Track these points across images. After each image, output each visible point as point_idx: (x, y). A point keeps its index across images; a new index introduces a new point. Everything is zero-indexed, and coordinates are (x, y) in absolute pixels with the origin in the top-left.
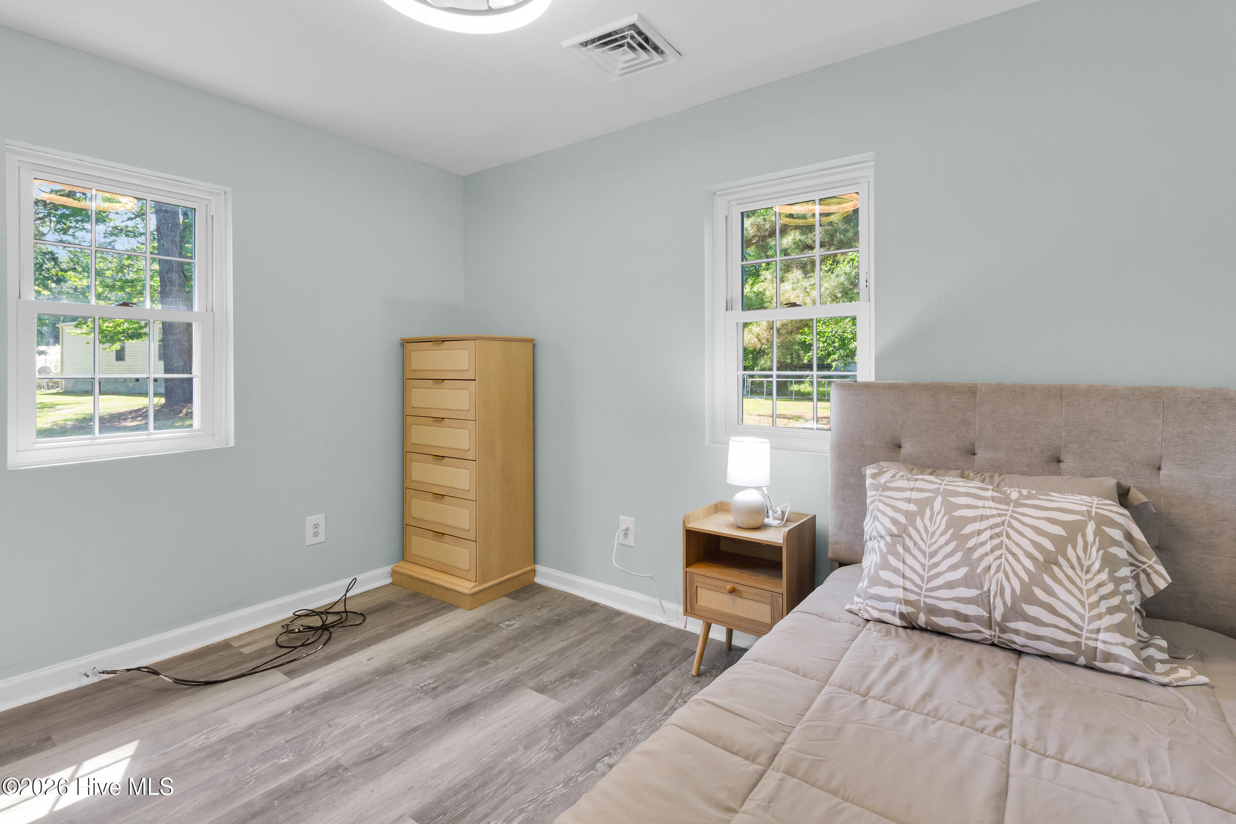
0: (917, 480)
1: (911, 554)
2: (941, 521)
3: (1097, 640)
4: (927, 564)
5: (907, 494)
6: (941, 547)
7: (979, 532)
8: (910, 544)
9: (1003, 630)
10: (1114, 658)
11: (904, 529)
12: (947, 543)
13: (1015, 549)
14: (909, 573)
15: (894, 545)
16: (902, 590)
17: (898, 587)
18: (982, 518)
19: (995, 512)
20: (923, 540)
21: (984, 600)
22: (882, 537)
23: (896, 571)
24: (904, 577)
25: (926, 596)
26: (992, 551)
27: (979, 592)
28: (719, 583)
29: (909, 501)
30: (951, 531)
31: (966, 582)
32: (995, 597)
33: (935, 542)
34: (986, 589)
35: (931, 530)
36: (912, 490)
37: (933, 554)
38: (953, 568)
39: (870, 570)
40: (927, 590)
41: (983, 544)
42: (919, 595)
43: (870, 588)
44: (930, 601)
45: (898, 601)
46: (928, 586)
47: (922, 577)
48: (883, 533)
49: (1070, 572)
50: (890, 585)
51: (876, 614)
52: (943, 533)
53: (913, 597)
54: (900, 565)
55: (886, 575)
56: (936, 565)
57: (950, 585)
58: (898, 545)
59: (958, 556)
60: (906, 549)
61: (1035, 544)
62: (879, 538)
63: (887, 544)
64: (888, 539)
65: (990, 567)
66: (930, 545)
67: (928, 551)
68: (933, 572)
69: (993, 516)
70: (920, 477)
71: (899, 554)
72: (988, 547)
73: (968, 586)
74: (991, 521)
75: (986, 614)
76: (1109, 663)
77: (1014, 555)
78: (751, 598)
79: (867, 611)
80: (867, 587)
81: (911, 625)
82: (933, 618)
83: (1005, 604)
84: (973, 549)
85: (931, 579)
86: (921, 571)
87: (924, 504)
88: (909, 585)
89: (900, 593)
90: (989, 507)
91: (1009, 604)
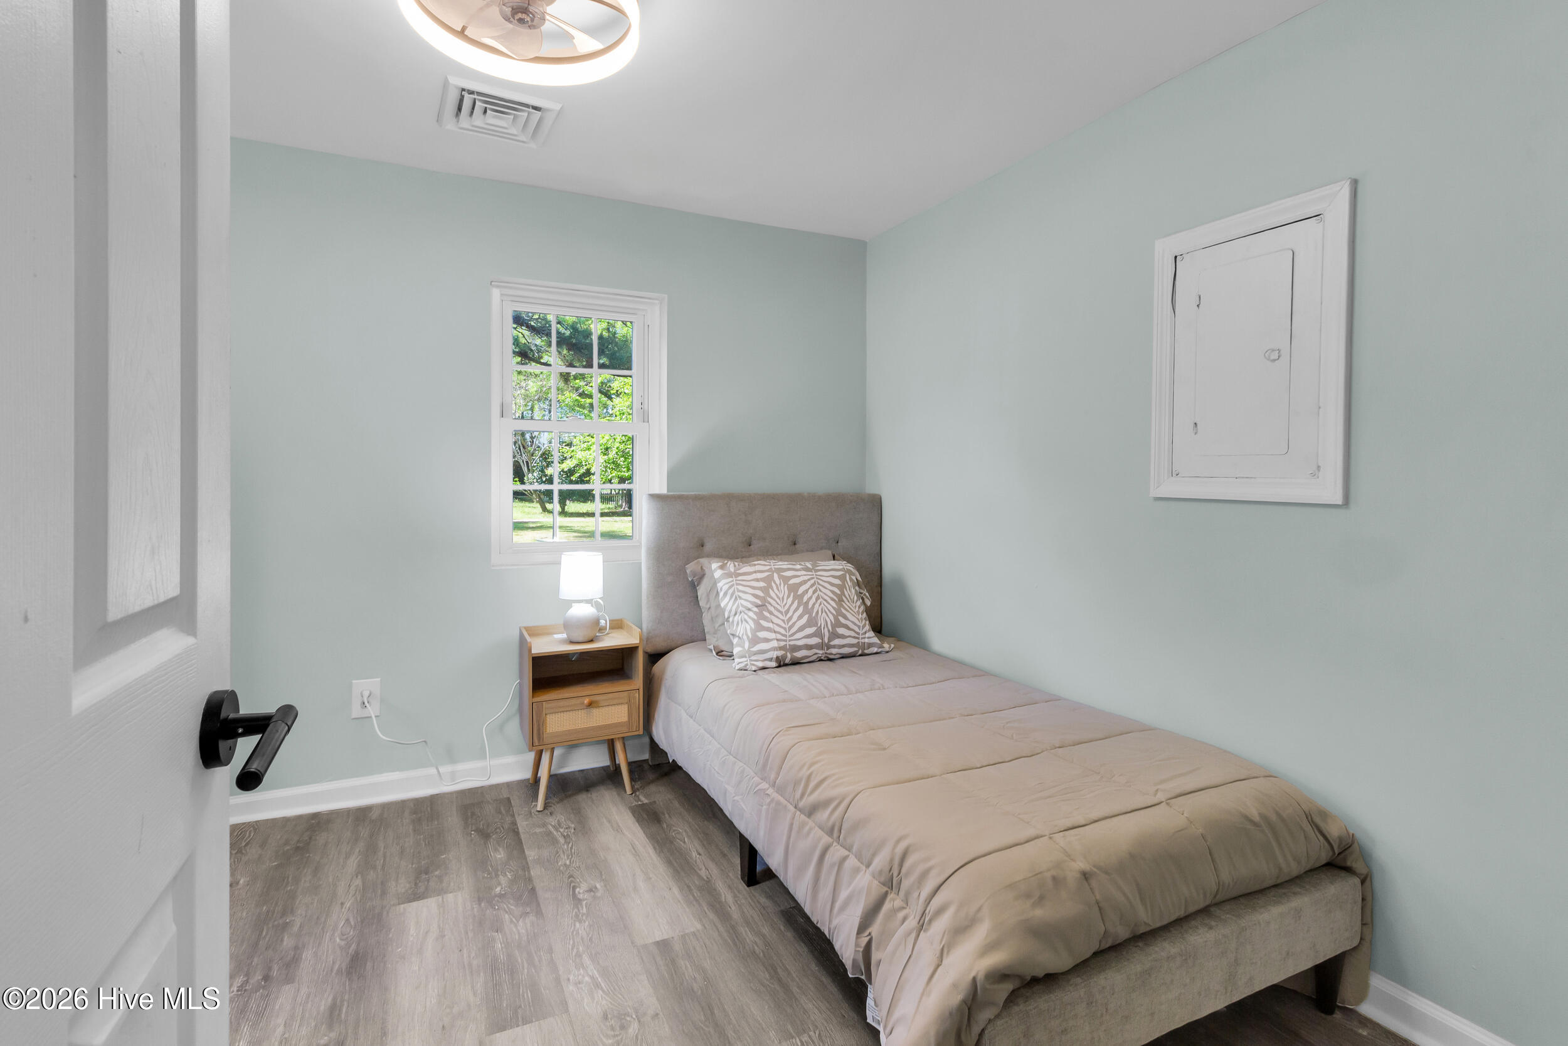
0: (755, 565)
1: (774, 615)
2: (784, 589)
3: (865, 638)
4: (786, 619)
5: (754, 576)
6: (790, 606)
7: (807, 591)
8: (772, 609)
9: (829, 647)
10: (870, 645)
11: (763, 599)
12: (793, 603)
13: (826, 597)
14: (777, 629)
15: (761, 612)
16: (776, 641)
17: (772, 640)
18: (805, 582)
19: (809, 577)
20: (778, 604)
21: (818, 634)
22: (749, 610)
23: (769, 630)
24: (775, 632)
25: (790, 641)
26: (816, 601)
27: (816, 628)
28: (573, 701)
29: (757, 580)
30: (792, 594)
31: (809, 624)
32: (824, 628)
33: (786, 604)
34: (819, 625)
35: (781, 596)
36: (755, 572)
37: (787, 612)
38: (800, 617)
39: (747, 635)
40: (790, 636)
41: (811, 597)
42: (785, 641)
43: (752, 647)
44: (792, 643)
45: (774, 649)
46: (790, 634)
47: (785, 629)
48: (750, 606)
49: (847, 603)
50: (767, 640)
51: (760, 664)
52: (788, 596)
53: (782, 644)
54: (770, 625)
55: (762, 634)
56: (790, 618)
57: (801, 629)
58: (764, 612)
59: (801, 609)
60: (771, 613)
61: (833, 592)
62: (746, 612)
63: (755, 613)
64: (755, 609)
65: (818, 611)
66: (784, 606)
67: (783, 610)
68: (790, 623)
69: (809, 580)
70: (756, 563)
71: (767, 617)
72: (814, 599)
73: (810, 627)
74: (809, 583)
75: (820, 641)
76: (870, 649)
77: (825, 600)
78: (607, 704)
79: (754, 665)
80: (749, 648)
81: (781, 664)
82: (794, 654)
83: (829, 631)
84: (807, 603)
85: (790, 628)
86: (784, 625)
87: (769, 580)
88: (779, 637)
89: (775, 644)
90: (804, 576)
91: (831, 631)
